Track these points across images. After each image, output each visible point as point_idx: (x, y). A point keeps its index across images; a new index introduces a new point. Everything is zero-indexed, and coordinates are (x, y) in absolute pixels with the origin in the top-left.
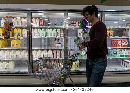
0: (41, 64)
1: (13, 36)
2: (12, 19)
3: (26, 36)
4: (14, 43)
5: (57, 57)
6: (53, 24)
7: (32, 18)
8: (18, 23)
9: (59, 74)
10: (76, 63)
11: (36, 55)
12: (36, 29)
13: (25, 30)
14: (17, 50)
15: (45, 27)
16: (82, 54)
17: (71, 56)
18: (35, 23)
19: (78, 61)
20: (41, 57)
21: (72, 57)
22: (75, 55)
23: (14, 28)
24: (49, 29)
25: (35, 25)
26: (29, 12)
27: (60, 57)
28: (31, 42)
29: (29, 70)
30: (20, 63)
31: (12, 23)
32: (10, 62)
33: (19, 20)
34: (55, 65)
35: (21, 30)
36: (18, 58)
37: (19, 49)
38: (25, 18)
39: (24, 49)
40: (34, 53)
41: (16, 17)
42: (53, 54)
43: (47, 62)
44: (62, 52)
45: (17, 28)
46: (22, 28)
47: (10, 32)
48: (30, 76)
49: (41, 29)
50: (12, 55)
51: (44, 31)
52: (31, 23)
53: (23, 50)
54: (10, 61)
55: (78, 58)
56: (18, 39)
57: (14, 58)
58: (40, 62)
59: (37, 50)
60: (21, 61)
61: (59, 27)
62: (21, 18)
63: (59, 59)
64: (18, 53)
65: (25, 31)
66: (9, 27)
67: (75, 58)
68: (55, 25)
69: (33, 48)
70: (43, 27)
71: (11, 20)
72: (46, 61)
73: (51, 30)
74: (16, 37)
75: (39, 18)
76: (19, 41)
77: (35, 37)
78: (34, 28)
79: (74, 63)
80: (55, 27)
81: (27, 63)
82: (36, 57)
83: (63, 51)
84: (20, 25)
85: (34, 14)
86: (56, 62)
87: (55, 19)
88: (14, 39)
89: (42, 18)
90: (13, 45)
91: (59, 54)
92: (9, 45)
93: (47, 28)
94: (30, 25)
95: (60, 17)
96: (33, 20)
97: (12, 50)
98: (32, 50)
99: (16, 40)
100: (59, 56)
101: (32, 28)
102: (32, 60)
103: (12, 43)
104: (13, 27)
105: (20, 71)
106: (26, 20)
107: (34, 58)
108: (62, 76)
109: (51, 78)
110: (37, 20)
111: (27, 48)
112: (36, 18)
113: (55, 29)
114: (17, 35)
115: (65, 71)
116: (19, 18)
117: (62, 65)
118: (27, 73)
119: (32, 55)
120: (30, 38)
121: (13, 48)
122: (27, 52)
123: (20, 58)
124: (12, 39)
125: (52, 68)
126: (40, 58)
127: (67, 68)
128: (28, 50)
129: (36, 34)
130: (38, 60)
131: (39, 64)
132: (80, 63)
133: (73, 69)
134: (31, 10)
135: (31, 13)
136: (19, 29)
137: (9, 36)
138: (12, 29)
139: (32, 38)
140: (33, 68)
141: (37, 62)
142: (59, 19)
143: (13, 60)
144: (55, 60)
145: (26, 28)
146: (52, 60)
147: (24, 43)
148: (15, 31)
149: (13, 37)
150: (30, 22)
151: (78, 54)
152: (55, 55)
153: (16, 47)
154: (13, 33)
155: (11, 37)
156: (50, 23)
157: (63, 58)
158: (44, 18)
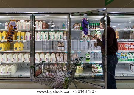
0: (43, 68)
1: (16, 39)
2: (16, 22)
3: (28, 39)
4: (17, 46)
5: (60, 61)
6: (56, 27)
7: (35, 21)
8: (21, 26)
9: (62, 79)
10: (80, 68)
11: (39, 59)
12: (39, 32)
13: (28, 33)
14: (20, 53)
15: (48, 30)
16: (87, 58)
17: (74, 60)
18: (39, 26)
19: (82, 65)
20: (44, 61)
21: (76, 61)
22: (79, 58)
23: (17, 32)
24: (52, 32)
25: (38, 28)
26: (33, 16)
27: (64, 61)
28: (33, 45)
29: (31, 74)
30: (23, 66)
31: (15, 27)
32: (12, 66)
33: (23, 23)
34: (58, 69)
35: (24, 33)
36: (20, 62)
37: (22, 53)
38: (28, 21)
39: (27, 53)
40: (37, 56)
41: (20, 21)
42: (56, 58)
43: (50, 66)
44: (65, 56)
45: (20, 31)
46: (26, 32)
47: (13, 35)
48: (32, 80)
49: (44, 32)
50: (15, 58)
51: (47, 34)
52: (35, 26)
53: (25, 53)
54: (12, 64)
55: (83, 62)
56: (21, 42)
57: (17, 61)
58: (42, 66)
59: (40, 53)
60: (23, 64)
61: (62, 30)
62: (25, 21)
63: (62, 63)
64: (20, 56)
65: (28, 35)
66: (12, 31)
67: (79, 62)
68: (58, 27)
69: (36, 51)
70: (46, 30)
71: (15, 24)
72: (49, 64)
73: (54, 33)
74: (19, 40)
75: (42, 21)
76: (22, 44)
77: (38, 40)
78: (37, 31)
79: (78, 67)
80: (58, 30)
81: (30, 66)
82: (39, 61)
83: (67, 55)
84: (23, 29)
85: (37, 17)
86: (59, 66)
87: (58, 22)
88: (17, 42)
89: (46, 21)
90: (16, 49)
91: (62, 58)
92: (11, 48)
93: (51, 31)
94: (33, 28)
95: (64, 20)
96: (37, 23)
97: (14, 53)
98: (35, 53)
99: (19, 43)
100: (62, 60)
101: (35, 31)
102: (34, 64)
103: (15, 46)
104: (16, 30)
105: (22, 75)
106: (29, 23)
107: (37, 62)
108: (66, 81)
109: (53, 83)
110: (41, 23)
111: (29, 51)
112: (39, 21)
113: (58, 32)
114: (20, 38)
115: (69, 76)
116: (22, 21)
117: (65, 69)
118: (29, 77)
119: (35, 58)
120: (33, 41)
121: (16, 51)
122: (30, 55)
123: (22, 61)
124: (15, 42)
125: (55, 72)
126: (42, 62)
127: (71, 73)
128: (31, 54)
129: (39, 37)
130: (41, 64)
131: (41, 68)
132: (84, 67)
133: (77, 74)
134: (34, 14)
135: (35, 16)
136: (22, 32)
137: (12, 39)
138: (15, 33)
139: (35, 41)
140: (35, 72)
141: (39, 66)
142: (62, 22)
143: (15, 64)
144: (58, 64)
145: (29, 31)
146: (55, 63)
147: (27, 46)
148: (18, 34)
149: (16, 41)
150: (33, 25)
151: (82, 58)
152: (58, 58)
153: (18, 50)
154: (16, 36)
155: (14, 41)
156: (53, 26)
157: (67, 62)
158: (47, 22)
